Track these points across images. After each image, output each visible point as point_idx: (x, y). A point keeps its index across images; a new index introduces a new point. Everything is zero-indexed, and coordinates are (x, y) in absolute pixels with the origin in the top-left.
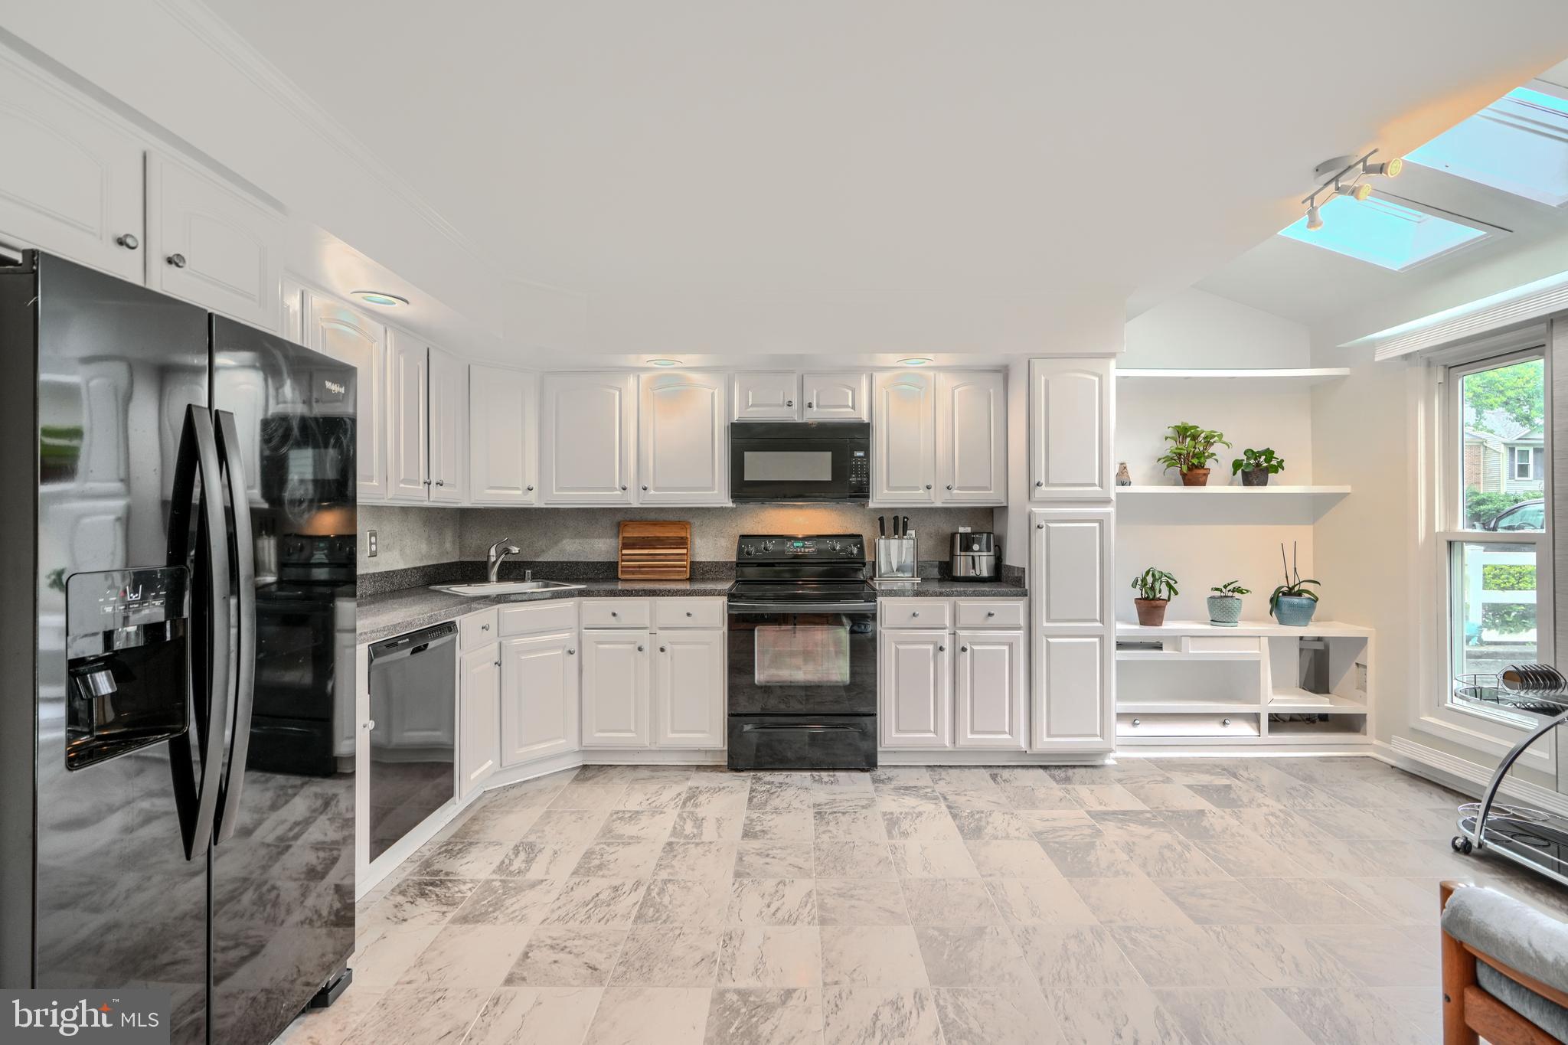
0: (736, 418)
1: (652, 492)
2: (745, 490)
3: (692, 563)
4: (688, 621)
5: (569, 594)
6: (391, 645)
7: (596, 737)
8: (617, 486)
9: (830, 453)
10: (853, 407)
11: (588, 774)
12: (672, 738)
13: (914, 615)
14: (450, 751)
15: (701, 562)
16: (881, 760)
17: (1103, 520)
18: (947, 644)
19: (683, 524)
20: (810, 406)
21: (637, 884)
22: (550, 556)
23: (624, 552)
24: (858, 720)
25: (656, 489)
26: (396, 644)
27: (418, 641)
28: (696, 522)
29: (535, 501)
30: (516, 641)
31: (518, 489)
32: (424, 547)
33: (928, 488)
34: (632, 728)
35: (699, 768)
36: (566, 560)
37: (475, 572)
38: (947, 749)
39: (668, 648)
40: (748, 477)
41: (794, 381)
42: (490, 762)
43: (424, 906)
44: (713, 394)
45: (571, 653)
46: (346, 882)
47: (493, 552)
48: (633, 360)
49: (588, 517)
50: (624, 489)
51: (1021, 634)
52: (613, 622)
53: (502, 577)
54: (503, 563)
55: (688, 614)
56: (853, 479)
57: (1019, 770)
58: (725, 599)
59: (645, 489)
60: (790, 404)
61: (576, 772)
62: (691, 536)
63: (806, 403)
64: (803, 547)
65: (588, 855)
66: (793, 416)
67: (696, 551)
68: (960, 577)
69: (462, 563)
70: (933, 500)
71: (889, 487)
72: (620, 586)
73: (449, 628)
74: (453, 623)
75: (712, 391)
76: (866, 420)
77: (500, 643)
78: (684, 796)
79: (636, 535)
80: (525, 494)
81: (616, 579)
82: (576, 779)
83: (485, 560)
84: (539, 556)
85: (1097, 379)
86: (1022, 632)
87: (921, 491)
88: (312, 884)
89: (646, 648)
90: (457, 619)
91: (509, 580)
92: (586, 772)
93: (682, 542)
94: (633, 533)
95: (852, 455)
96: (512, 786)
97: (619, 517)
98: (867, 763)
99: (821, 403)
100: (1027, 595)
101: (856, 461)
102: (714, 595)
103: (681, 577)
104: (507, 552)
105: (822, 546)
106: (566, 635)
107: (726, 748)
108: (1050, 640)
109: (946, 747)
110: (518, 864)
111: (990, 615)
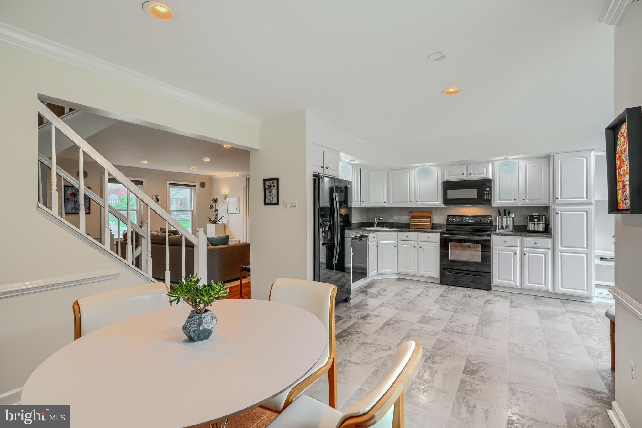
0: (445, 180)
1: (419, 202)
2: (447, 201)
3: (433, 224)
4: (428, 240)
5: (395, 231)
6: (355, 238)
7: (402, 270)
8: (409, 201)
9: (477, 189)
10: (486, 174)
11: (400, 280)
12: (423, 273)
13: (505, 242)
14: (366, 270)
15: (435, 224)
16: (493, 288)
17: (587, 211)
18: (518, 252)
19: (430, 212)
20: (470, 174)
21: (409, 299)
22: (391, 221)
23: (411, 220)
24: (484, 274)
25: (420, 202)
26: (356, 238)
27: (360, 238)
28: (433, 211)
29: (386, 205)
30: (381, 242)
31: (382, 202)
32: (359, 218)
33: (515, 200)
34: (412, 269)
35: (432, 283)
36: (395, 222)
37: (371, 224)
38: (518, 288)
39: (422, 247)
40: (449, 198)
41: (465, 166)
42: (375, 271)
43: (362, 294)
44: (438, 173)
45: (395, 246)
46: (349, 288)
47: (375, 219)
48: (413, 165)
49: (401, 210)
50: (411, 202)
51: (550, 251)
52: (407, 239)
53: (377, 226)
54: (378, 223)
55: (428, 238)
56: (485, 198)
57: (549, 298)
58: (440, 234)
59: (417, 202)
60: (463, 174)
61: (397, 279)
62: (432, 215)
63: (469, 173)
64: (469, 219)
65: (398, 293)
66: (465, 178)
67: (434, 220)
68: (530, 231)
69: (368, 222)
70: (518, 204)
71: (500, 200)
72: (410, 229)
73: (366, 236)
74: (367, 235)
75: (437, 172)
76: (491, 177)
77: (377, 242)
78: (425, 287)
79: (415, 215)
80: (384, 203)
81: (410, 228)
82: (397, 280)
83: (373, 221)
84: (387, 221)
85: (585, 159)
86: (550, 250)
87: (513, 201)
88: (342, 287)
89: (416, 247)
90: (368, 234)
91: (379, 227)
92: (399, 279)
93: (429, 217)
94: (414, 215)
95: (485, 190)
96: (381, 279)
97: (410, 210)
98: (488, 287)
99: (474, 173)
100: (552, 237)
101: (486, 192)
102: (436, 233)
103: (428, 228)
104: (379, 219)
105: (476, 220)
106: (394, 242)
107: (440, 278)
108: (563, 254)
109: (518, 287)
110: (381, 292)
111: (536, 243)
